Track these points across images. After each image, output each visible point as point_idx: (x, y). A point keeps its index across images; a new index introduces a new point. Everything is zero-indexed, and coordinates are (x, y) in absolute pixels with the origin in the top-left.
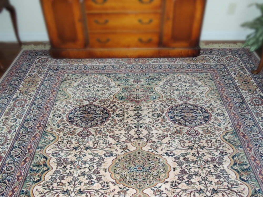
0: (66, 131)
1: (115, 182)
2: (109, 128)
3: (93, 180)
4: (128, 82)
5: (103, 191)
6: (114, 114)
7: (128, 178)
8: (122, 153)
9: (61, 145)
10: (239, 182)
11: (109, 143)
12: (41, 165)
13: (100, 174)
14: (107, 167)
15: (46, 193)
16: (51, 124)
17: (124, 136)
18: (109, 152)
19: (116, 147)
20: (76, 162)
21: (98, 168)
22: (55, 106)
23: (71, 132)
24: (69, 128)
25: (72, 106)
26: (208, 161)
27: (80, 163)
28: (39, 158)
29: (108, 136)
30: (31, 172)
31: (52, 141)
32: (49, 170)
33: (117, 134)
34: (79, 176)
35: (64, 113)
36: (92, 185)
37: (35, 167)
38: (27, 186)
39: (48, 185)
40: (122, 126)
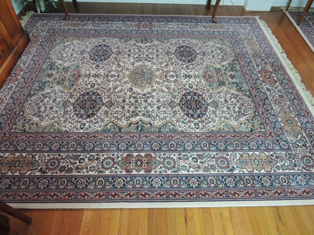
0: (104, 117)
1: (151, 87)
2: (106, 91)
3: (150, 96)
4: (49, 81)
5: (157, 92)
6: (91, 89)
7: (149, 81)
8: (130, 84)
9: (119, 117)
10: (153, 43)
11: (121, 90)
12: (137, 126)
13: (146, 93)
14: (141, 90)
15: (159, 118)
16: (93, 129)
17: (115, 83)
18: (128, 90)
19: (125, 87)
20: (135, 106)
21: (141, 94)
22: (67, 130)
23: (105, 113)
24: (101, 115)
25: (71, 117)
26: (139, 51)
27: (136, 104)
28: (130, 128)
29: (114, 91)
30: (143, 130)
31: (114, 123)
32: (142, 120)
33: (113, 86)
34: (147, 103)
35: (80, 122)
36: (153, 96)
37: (139, 129)
38: (154, 129)
39: (154, 118)
40: (105, 84)
